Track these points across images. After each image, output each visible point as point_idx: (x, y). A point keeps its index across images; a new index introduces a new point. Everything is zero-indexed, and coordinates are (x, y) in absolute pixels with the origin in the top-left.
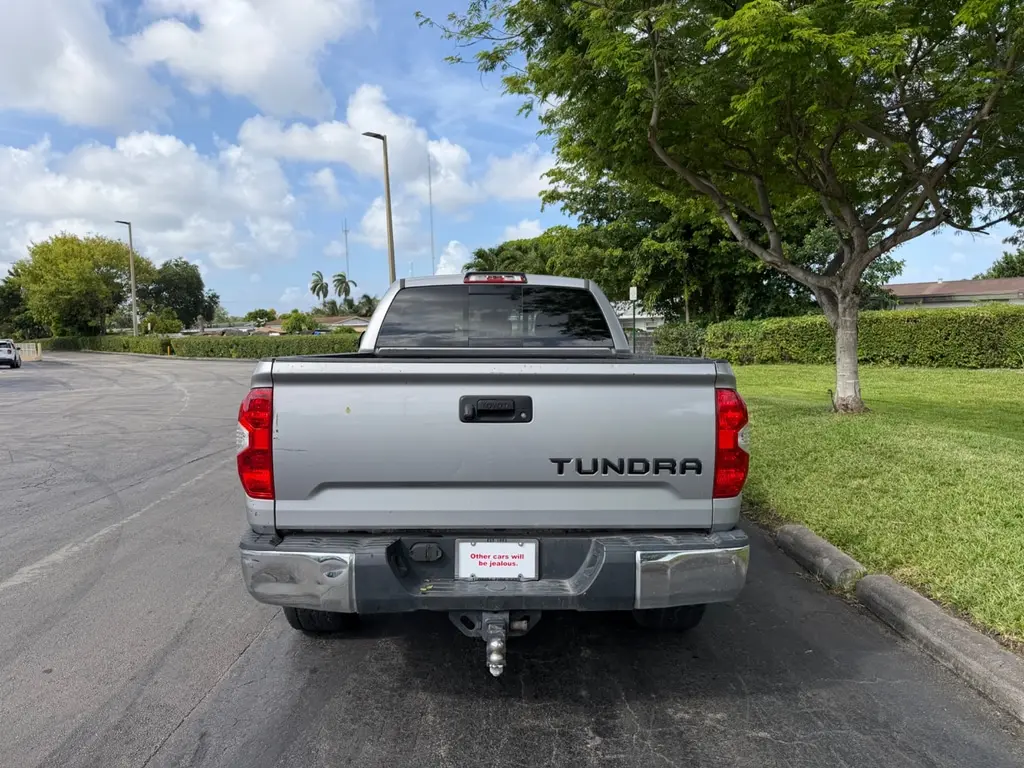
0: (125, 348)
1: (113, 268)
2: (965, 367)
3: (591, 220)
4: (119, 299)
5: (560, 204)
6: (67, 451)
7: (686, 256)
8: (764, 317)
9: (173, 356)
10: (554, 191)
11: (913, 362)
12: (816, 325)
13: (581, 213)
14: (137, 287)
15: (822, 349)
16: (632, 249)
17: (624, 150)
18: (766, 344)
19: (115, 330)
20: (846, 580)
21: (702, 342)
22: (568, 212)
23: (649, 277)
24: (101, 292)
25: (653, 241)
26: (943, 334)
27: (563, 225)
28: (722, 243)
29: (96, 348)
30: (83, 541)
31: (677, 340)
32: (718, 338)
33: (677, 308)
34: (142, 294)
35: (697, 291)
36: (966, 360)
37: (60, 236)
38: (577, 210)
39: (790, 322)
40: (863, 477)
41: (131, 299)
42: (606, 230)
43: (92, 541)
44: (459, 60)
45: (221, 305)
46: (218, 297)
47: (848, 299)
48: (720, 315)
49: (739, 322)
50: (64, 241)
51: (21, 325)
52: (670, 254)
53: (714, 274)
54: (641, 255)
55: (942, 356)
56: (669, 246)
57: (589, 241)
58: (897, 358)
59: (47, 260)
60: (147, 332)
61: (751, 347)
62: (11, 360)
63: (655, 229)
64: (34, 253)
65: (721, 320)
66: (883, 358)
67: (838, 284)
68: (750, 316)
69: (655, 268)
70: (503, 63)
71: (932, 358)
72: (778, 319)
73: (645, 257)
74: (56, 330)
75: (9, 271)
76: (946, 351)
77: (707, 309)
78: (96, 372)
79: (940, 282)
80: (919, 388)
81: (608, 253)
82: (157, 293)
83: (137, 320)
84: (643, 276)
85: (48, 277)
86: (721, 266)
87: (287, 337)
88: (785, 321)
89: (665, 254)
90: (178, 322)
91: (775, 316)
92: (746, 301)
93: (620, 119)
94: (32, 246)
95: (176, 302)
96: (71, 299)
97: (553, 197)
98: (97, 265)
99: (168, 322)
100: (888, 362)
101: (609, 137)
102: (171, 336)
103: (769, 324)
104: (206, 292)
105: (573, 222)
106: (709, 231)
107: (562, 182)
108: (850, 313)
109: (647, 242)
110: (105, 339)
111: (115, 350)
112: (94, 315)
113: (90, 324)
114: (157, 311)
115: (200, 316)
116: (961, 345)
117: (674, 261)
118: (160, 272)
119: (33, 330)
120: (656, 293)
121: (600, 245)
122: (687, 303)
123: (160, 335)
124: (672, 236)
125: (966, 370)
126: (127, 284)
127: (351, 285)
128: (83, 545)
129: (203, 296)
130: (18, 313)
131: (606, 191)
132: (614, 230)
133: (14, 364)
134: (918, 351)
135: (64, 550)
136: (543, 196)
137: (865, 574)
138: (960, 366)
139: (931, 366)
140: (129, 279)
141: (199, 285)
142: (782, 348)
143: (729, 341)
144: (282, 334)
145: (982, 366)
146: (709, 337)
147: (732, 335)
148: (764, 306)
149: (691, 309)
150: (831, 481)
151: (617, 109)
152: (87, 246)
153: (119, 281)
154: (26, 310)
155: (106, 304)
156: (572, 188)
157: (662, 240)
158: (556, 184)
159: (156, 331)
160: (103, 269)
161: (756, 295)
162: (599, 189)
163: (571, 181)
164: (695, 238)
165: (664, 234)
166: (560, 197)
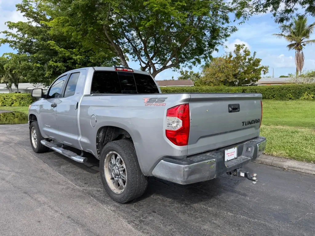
7: (65, 68)
16: (44, 64)
23: (51, 74)
27: (12, 52)
28: (77, 65)
38: (17, 48)
52: (59, 67)
54: (48, 67)
56: (59, 64)
63: (53, 58)
69: (53, 72)
73: (50, 67)
81: (34, 65)
84: (49, 74)
89: (57, 67)
97: (5, 41)
105: (16, 52)
106: (72, 61)
107: (10, 36)
109: (51, 63)
117: (61, 70)
124: (60, 61)
132: (36, 57)
136: (1, 40)
157: (56, 62)
163: (14, 36)
164: (68, 63)
165: (56, 60)
166: (8, 42)
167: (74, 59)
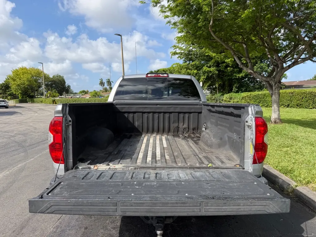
0: (41, 102)
1: (37, 77)
2: (308, 108)
3: (187, 61)
4: (40, 87)
5: (177, 56)
6: (15, 136)
7: (217, 72)
8: (242, 92)
9: (56, 105)
10: (175, 52)
11: (291, 107)
12: (259, 95)
13: (184, 59)
14: (45, 83)
15: (261, 102)
16: (200, 70)
17: (200, 34)
18: (243, 101)
19: (39, 97)
20: (289, 188)
21: (222, 100)
22: (179, 58)
23: (205, 79)
24: (34, 84)
25: (207, 68)
26: (301, 98)
27: (178, 62)
28: (229, 68)
29: (33, 102)
30: (11, 169)
31: (214, 99)
32: (227, 99)
33: (214, 89)
34: (47, 85)
35: (221, 84)
36: (309, 106)
37: (21, 67)
38: (183, 58)
39: (251, 94)
40: (288, 147)
41: (43, 86)
42: (192, 64)
43: (14, 170)
44: (145, 3)
45: (71, 89)
46: (70, 86)
47: (276, 85)
48: (228, 91)
49: (234, 94)
50: (23, 69)
51: (10, 95)
53: (226, 78)
54: (203, 72)
55: (301, 105)
56: (212, 69)
57: (186, 68)
58: (286, 105)
59: (17, 75)
60: (48, 97)
61: (238, 102)
62: (5, 106)
63: (208, 64)
64: (13, 72)
65: (228, 93)
66: (281, 105)
67: (273, 80)
68: (237, 92)
69: (207, 76)
70: (160, 4)
71: (297, 105)
72: (247, 93)
73: (204, 73)
74: (20, 96)
75: (6, 78)
76: (302, 103)
77: (224, 90)
78: (31, 109)
79: (298, 81)
80: (294, 115)
81: (192, 71)
82: (52, 85)
83: (45, 93)
84: (203, 79)
85: (18, 80)
86: (229, 76)
87: (91, 99)
88: (249, 93)
89: (211, 72)
90: (58, 94)
91: (246, 92)
92: (236, 87)
93: (200, 22)
94: (12, 70)
95: (57, 88)
96: (25, 86)
97: (175, 53)
98: (32, 76)
99: (54, 94)
100: (282, 106)
101: (195, 30)
102: (55, 98)
103: (244, 94)
104: (67, 85)
105: (181, 62)
106: (224, 64)
107: (178, 49)
108: (277, 90)
109: (205, 68)
110: (35, 99)
111: (38, 103)
112: (32, 92)
113: (31, 95)
114: (52, 90)
115: (64, 92)
116: (307, 101)
117: (213, 74)
118: (52, 78)
119: (13, 97)
120: (208, 84)
121: (189, 69)
122: (217, 88)
123: (52, 98)
124: (213, 66)
125: (308, 109)
126: (42, 82)
127: (111, 82)
128: (11, 171)
129: (65, 86)
130: (9, 91)
131: (192, 52)
132: (194, 64)
133: (6, 107)
134: (293, 103)
135: (3, 173)
136: (172, 53)
137: (296, 186)
138: (306, 108)
139: (297, 108)
140: (42, 80)
141: (65, 82)
142: (248, 102)
143: (231, 100)
144: (90, 98)
145: (314, 108)
146: (224, 99)
147: (232, 98)
148: (242, 89)
149: (219, 89)
150: (276, 149)
151: (199, 19)
152: (29, 70)
153: (39, 81)
154: (11, 90)
155: (36, 89)
156: (181, 51)
157: (210, 67)
158: (176, 50)
159: (51, 97)
160: (35, 78)
161: (240, 85)
162: (189, 51)
163: (180, 48)
164: (220, 66)
165: (210, 65)
166: (177, 54)
167: (226, 63)
